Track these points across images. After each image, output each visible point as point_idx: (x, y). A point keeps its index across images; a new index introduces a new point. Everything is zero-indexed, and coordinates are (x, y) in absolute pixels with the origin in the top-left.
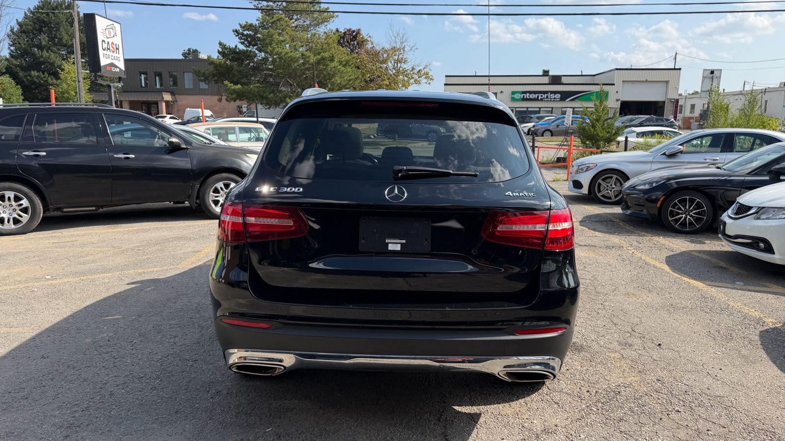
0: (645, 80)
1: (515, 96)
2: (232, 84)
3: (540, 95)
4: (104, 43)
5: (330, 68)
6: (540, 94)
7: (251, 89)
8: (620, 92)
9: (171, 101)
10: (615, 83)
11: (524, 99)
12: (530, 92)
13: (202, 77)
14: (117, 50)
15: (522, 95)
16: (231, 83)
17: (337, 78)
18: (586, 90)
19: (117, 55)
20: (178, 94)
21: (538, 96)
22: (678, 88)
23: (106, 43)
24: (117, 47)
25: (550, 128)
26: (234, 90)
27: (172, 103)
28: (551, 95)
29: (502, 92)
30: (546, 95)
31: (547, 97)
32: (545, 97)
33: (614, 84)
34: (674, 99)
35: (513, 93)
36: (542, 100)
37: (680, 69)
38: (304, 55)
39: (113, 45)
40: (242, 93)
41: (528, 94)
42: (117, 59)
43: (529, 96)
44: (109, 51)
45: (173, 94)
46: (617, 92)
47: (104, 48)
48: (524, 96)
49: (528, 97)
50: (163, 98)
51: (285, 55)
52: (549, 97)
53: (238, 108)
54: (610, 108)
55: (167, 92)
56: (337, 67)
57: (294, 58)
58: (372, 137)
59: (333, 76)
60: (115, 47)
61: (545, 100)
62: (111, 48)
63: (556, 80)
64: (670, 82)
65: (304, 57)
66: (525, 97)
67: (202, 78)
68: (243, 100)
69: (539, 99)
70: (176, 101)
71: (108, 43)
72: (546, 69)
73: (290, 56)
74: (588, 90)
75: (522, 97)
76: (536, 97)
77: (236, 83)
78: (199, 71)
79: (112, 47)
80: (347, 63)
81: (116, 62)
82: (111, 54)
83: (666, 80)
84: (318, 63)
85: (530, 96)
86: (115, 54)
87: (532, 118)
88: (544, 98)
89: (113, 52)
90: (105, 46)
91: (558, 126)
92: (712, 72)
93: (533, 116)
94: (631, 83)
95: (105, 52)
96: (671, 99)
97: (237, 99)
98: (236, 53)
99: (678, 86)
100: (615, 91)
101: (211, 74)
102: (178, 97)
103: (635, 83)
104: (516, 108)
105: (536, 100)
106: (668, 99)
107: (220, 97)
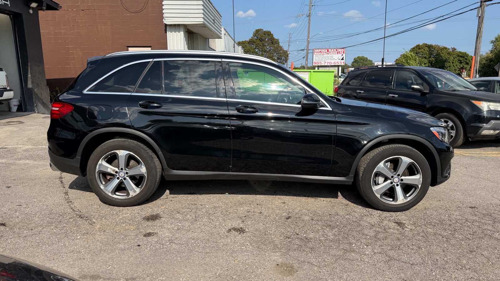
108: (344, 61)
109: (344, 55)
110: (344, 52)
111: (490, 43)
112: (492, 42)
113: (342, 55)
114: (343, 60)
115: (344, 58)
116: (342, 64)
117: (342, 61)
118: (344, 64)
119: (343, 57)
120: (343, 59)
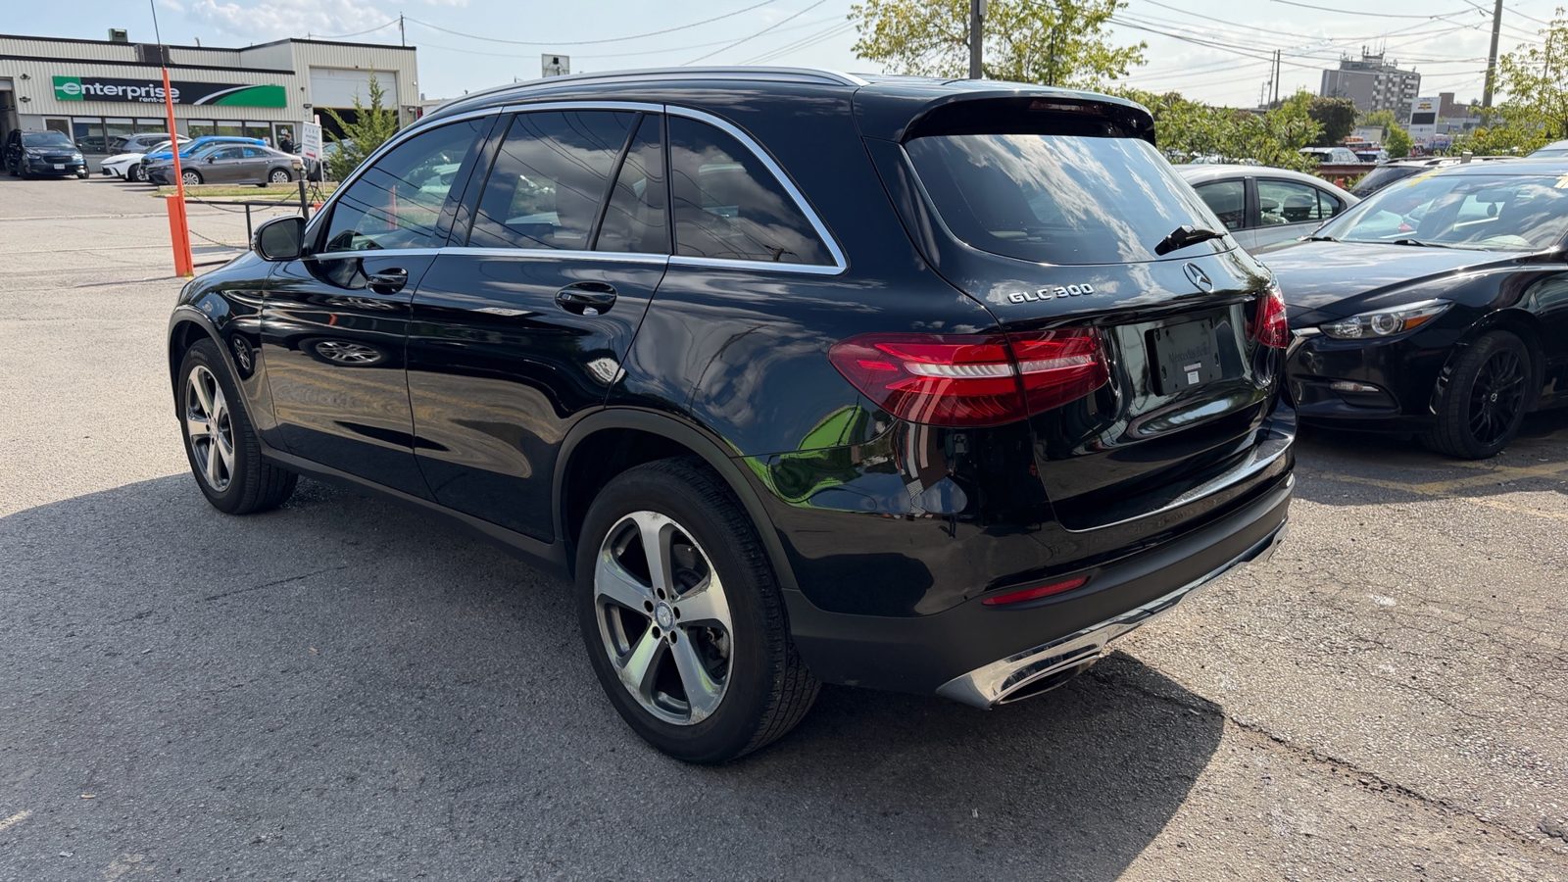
0: (353, 67)
1: (65, 88)
3: (129, 89)
6: (131, 86)
8: (309, 88)
10: (294, 70)
11: (89, 97)
12: (104, 82)
15: (84, 87)
18: (236, 82)
21: (124, 91)
22: (417, 86)
25: (195, 165)
28: (157, 90)
29: (25, 77)
30: (143, 90)
31: (148, 93)
32: (144, 94)
33: (292, 73)
34: (414, 107)
35: (58, 81)
36: (135, 100)
37: (414, 49)
41: (98, 86)
43: (102, 90)
46: (302, 89)
48: (88, 90)
49: (99, 92)
52: (152, 95)
54: (295, 122)
61: (145, 100)
63: (154, 55)
64: (401, 72)
66: (92, 92)
69: (130, 98)
72: (119, 28)
74: (240, 83)
75: (84, 92)
76: (121, 93)
83: (392, 69)
85: (106, 90)
87: (126, 141)
88: (140, 96)
91: (211, 160)
92: (556, 61)
93: (126, 136)
94: (327, 71)
96: (409, 107)
99: (417, 81)
100: (299, 88)
103: (336, 72)
104: (72, 117)
105: (122, 99)
106: (403, 107)
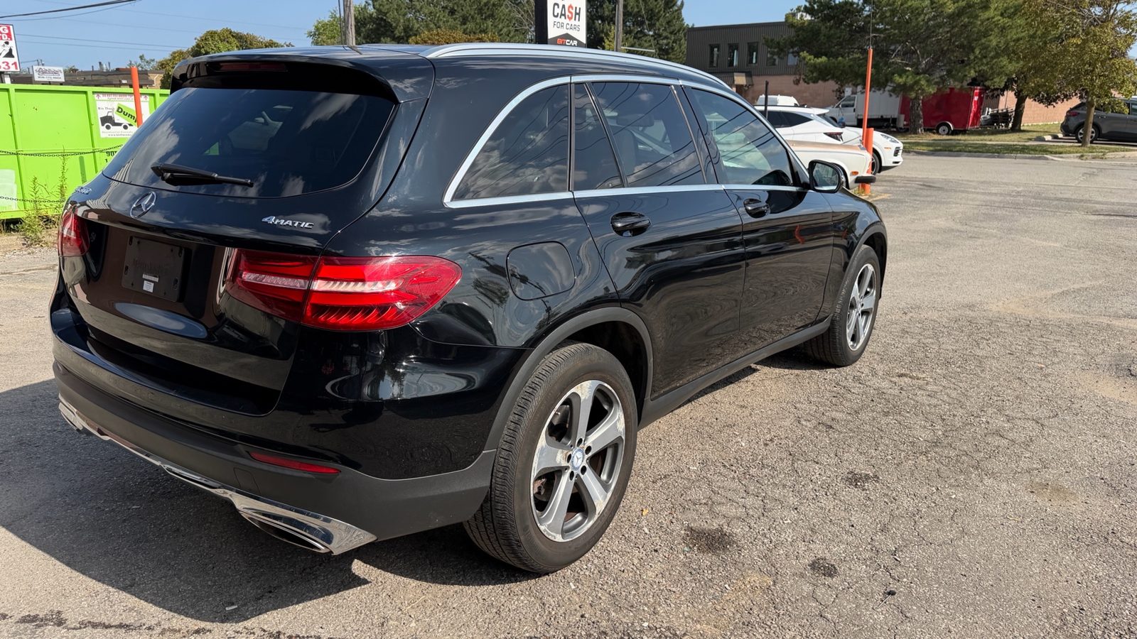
2: (812, 57)
4: (556, 7)
5: (981, 20)
7: (839, 63)
9: (746, 86)
13: (775, 48)
14: (577, 16)
16: (810, 54)
17: (991, 38)
19: (577, 23)
20: (755, 75)
23: (561, 7)
24: (578, 11)
26: (815, 66)
27: (747, 88)
38: (935, 2)
39: (571, 10)
40: (826, 68)
42: (576, 28)
44: (563, 17)
45: (749, 74)
47: (556, 14)
50: (734, 81)
51: (902, 5)
53: (838, 93)
55: (740, 72)
56: (993, 18)
57: (917, 9)
58: (1048, 138)
59: (986, 34)
60: (573, 12)
62: (567, 13)
65: (934, 5)
67: (776, 50)
68: (828, 80)
70: (752, 85)
71: (564, 6)
73: (910, 6)
77: (817, 56)
78: (772, 40)
79: (569, 12)
80: (1016, 10)
81: (573, 33)
82: (567, 21)
84: (960, 13)
86: (573, 22)
89: (570, 19)
90: (558, 11)
95: (558, 19)
97: (819, 79)
98: (831, 8)
101: (787, 43)
102: (755, 79)
107: (798, 78)
108: (15, 59)
109: (12, 44)
110: (9, 35)
111: (307, 35)
112: (310, 35)
113: (7, 43)
114: (13, 57)
115: (14, 53)
116: (13, 69)
117: (10, 60)
118: (16, 68)
119: (11, 50)
120: (10, 55)
